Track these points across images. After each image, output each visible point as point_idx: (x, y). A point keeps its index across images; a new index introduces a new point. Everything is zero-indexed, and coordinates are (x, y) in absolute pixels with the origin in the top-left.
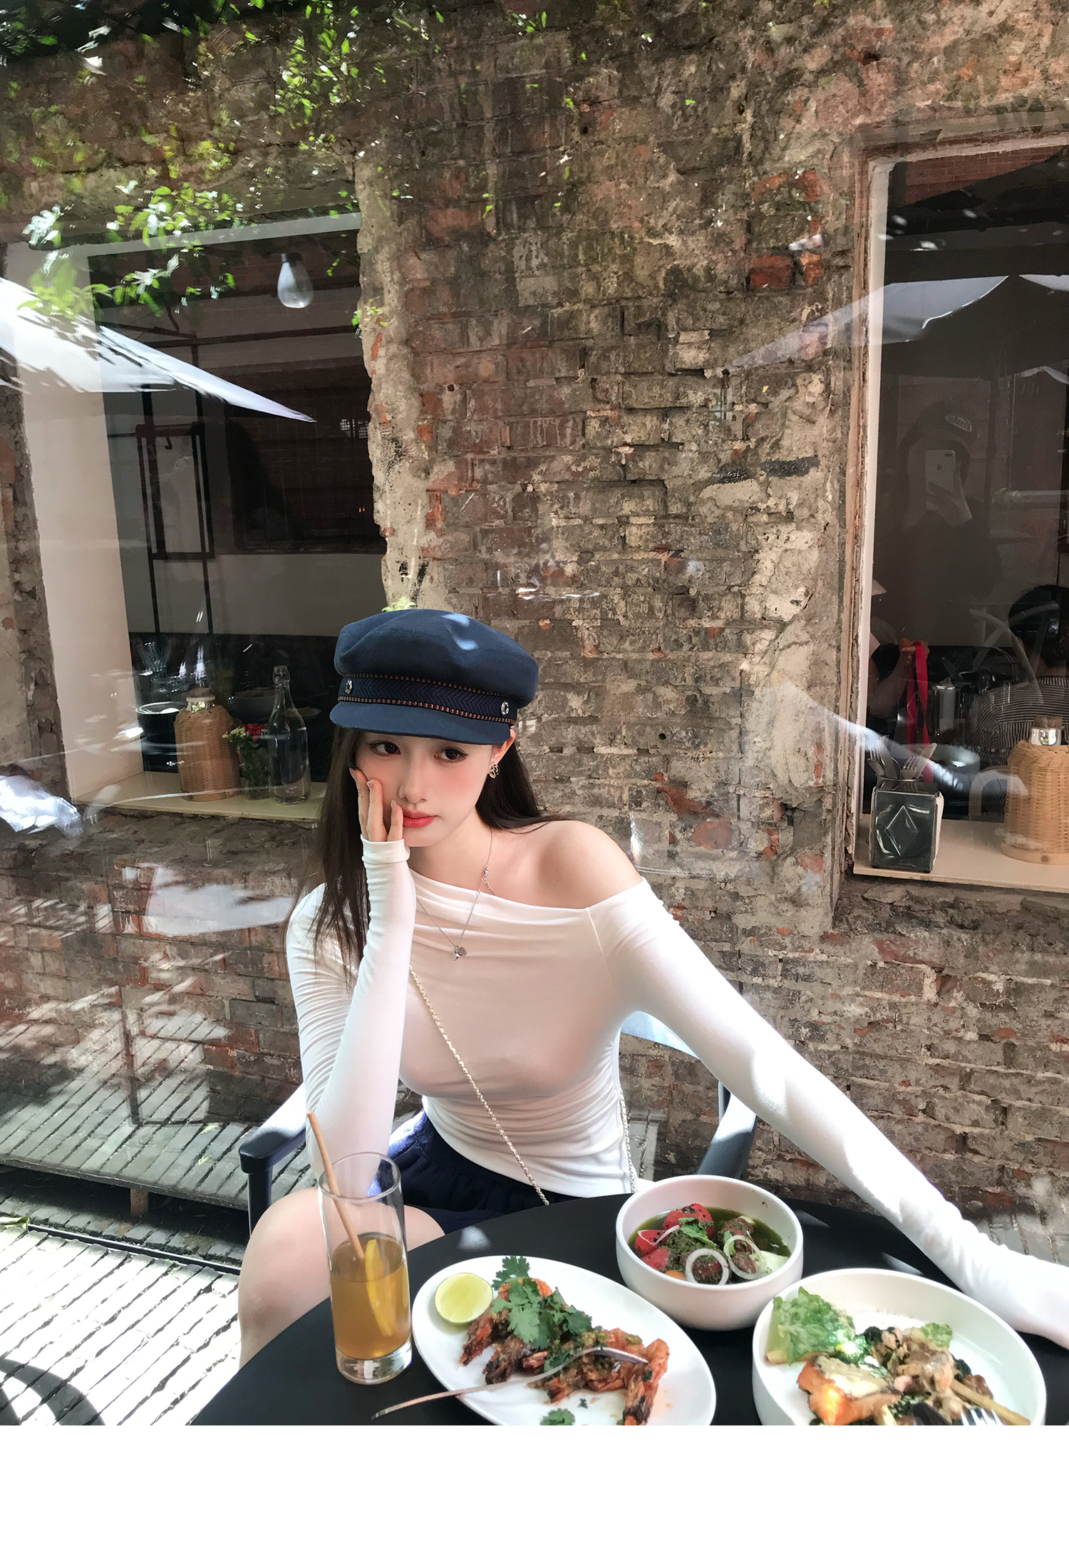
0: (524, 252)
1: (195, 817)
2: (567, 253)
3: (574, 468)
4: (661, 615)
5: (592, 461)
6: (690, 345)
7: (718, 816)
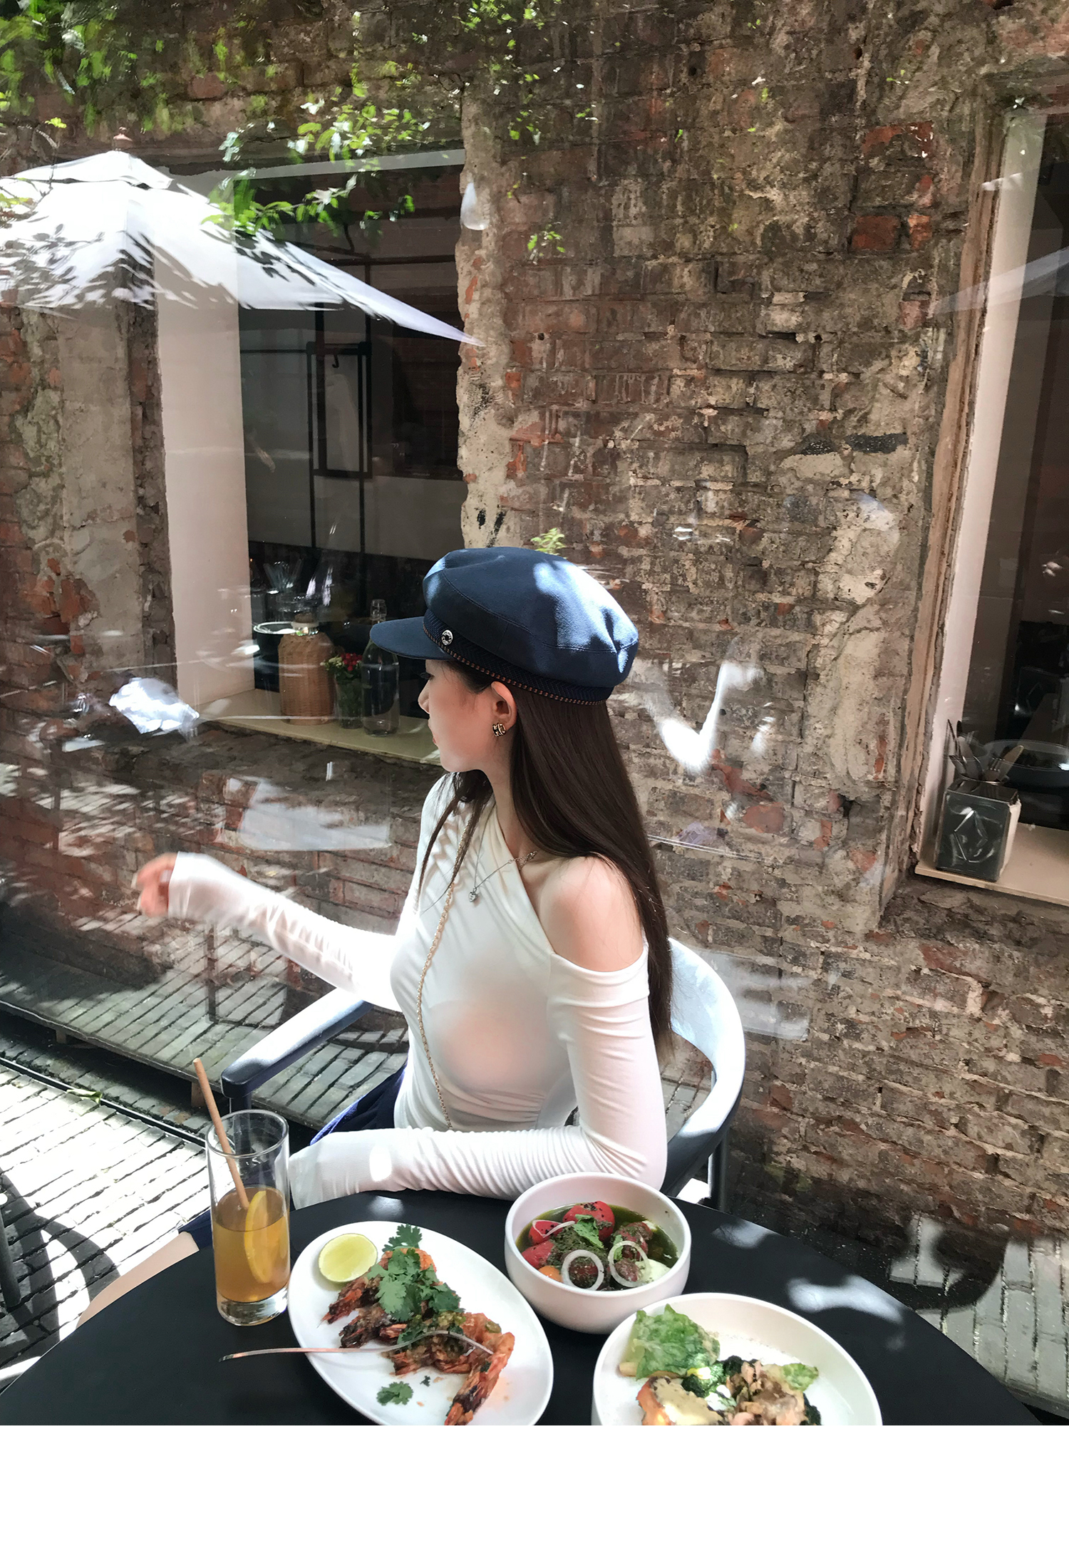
0: (623, 199)
1: (288, 740)
2: (665, 203)
3: (656, 427)
4: (731, 586)
5: (675, 421)
6: (783, 306)
7: (771, 800)
